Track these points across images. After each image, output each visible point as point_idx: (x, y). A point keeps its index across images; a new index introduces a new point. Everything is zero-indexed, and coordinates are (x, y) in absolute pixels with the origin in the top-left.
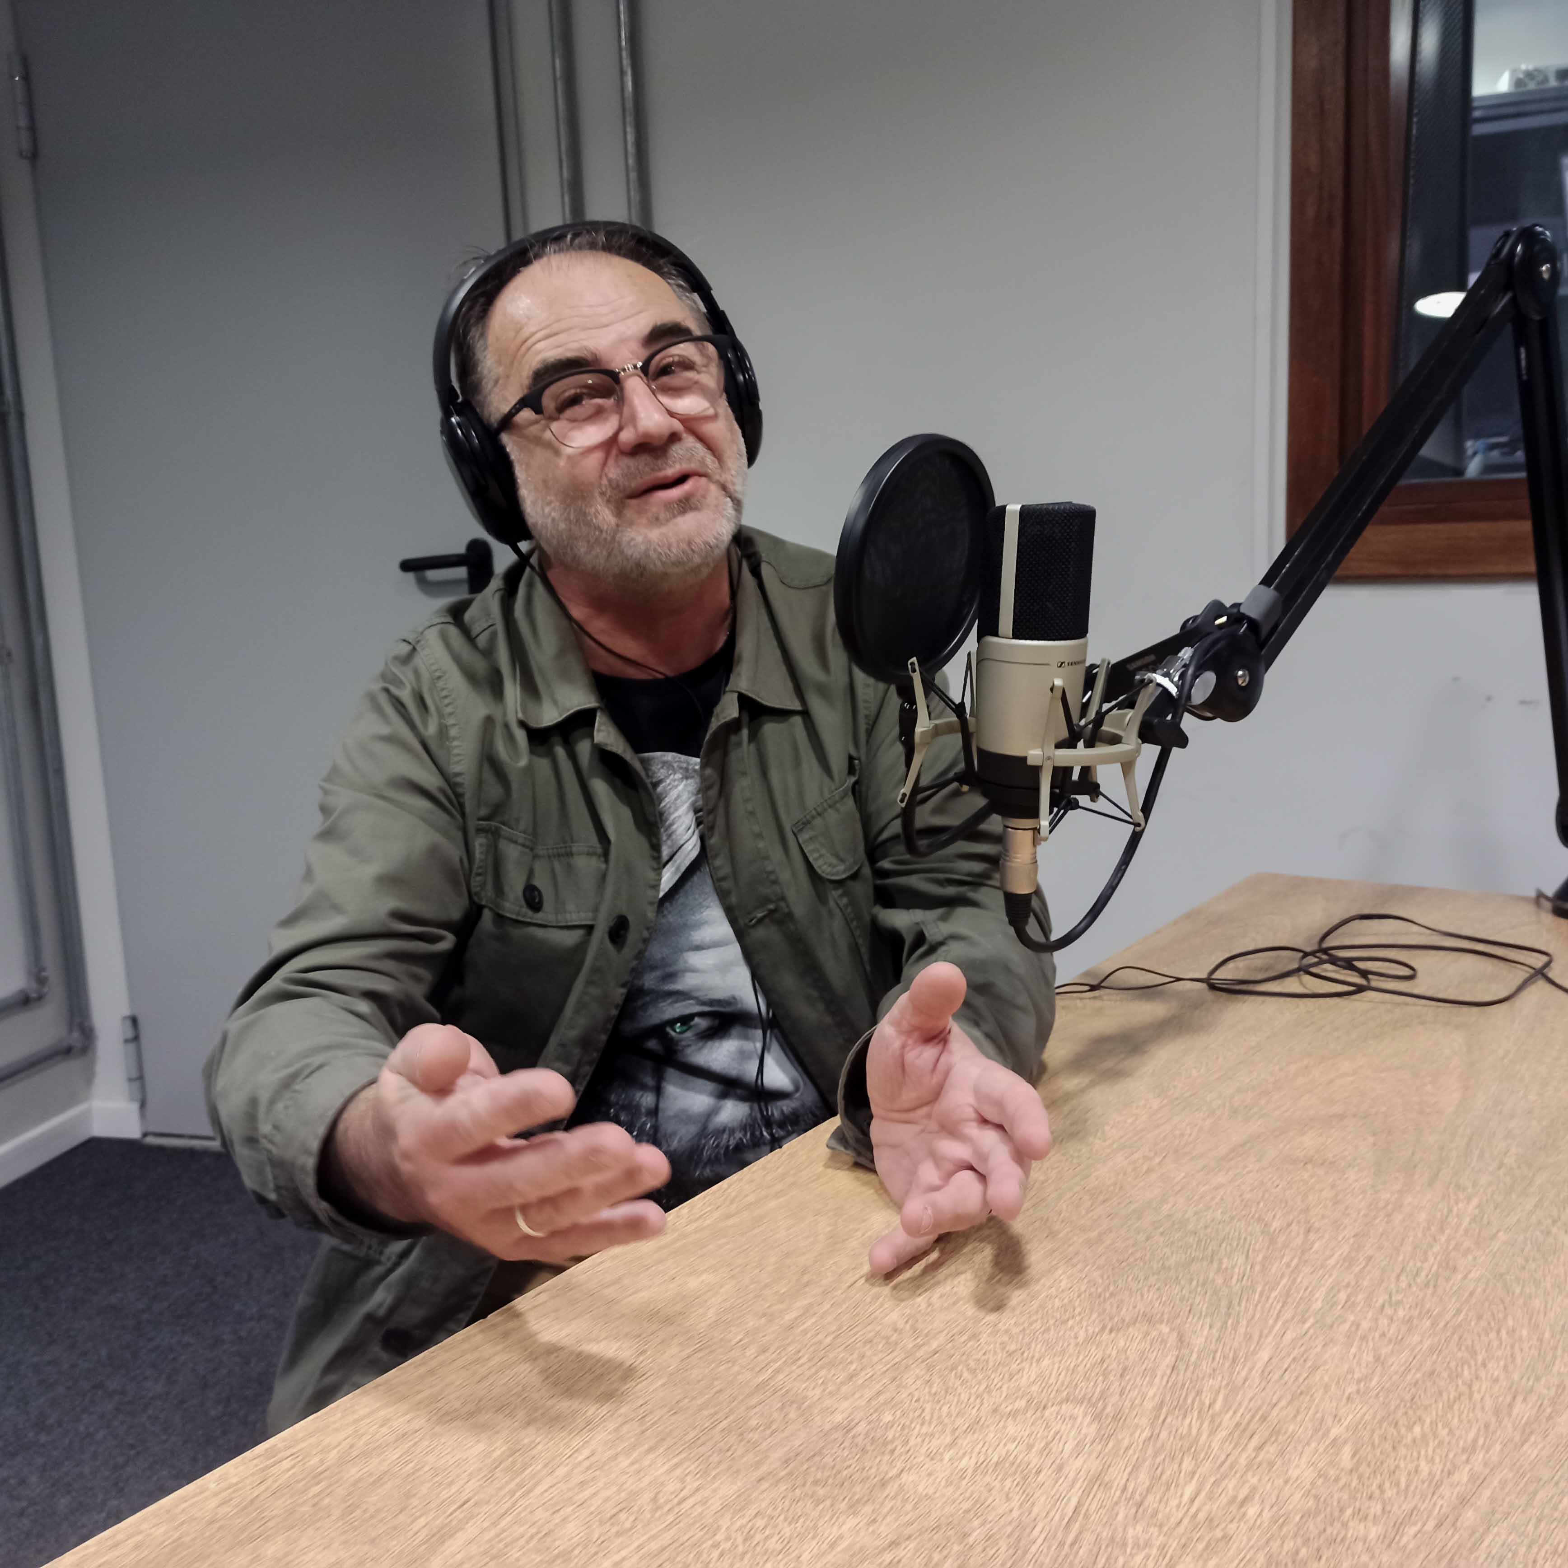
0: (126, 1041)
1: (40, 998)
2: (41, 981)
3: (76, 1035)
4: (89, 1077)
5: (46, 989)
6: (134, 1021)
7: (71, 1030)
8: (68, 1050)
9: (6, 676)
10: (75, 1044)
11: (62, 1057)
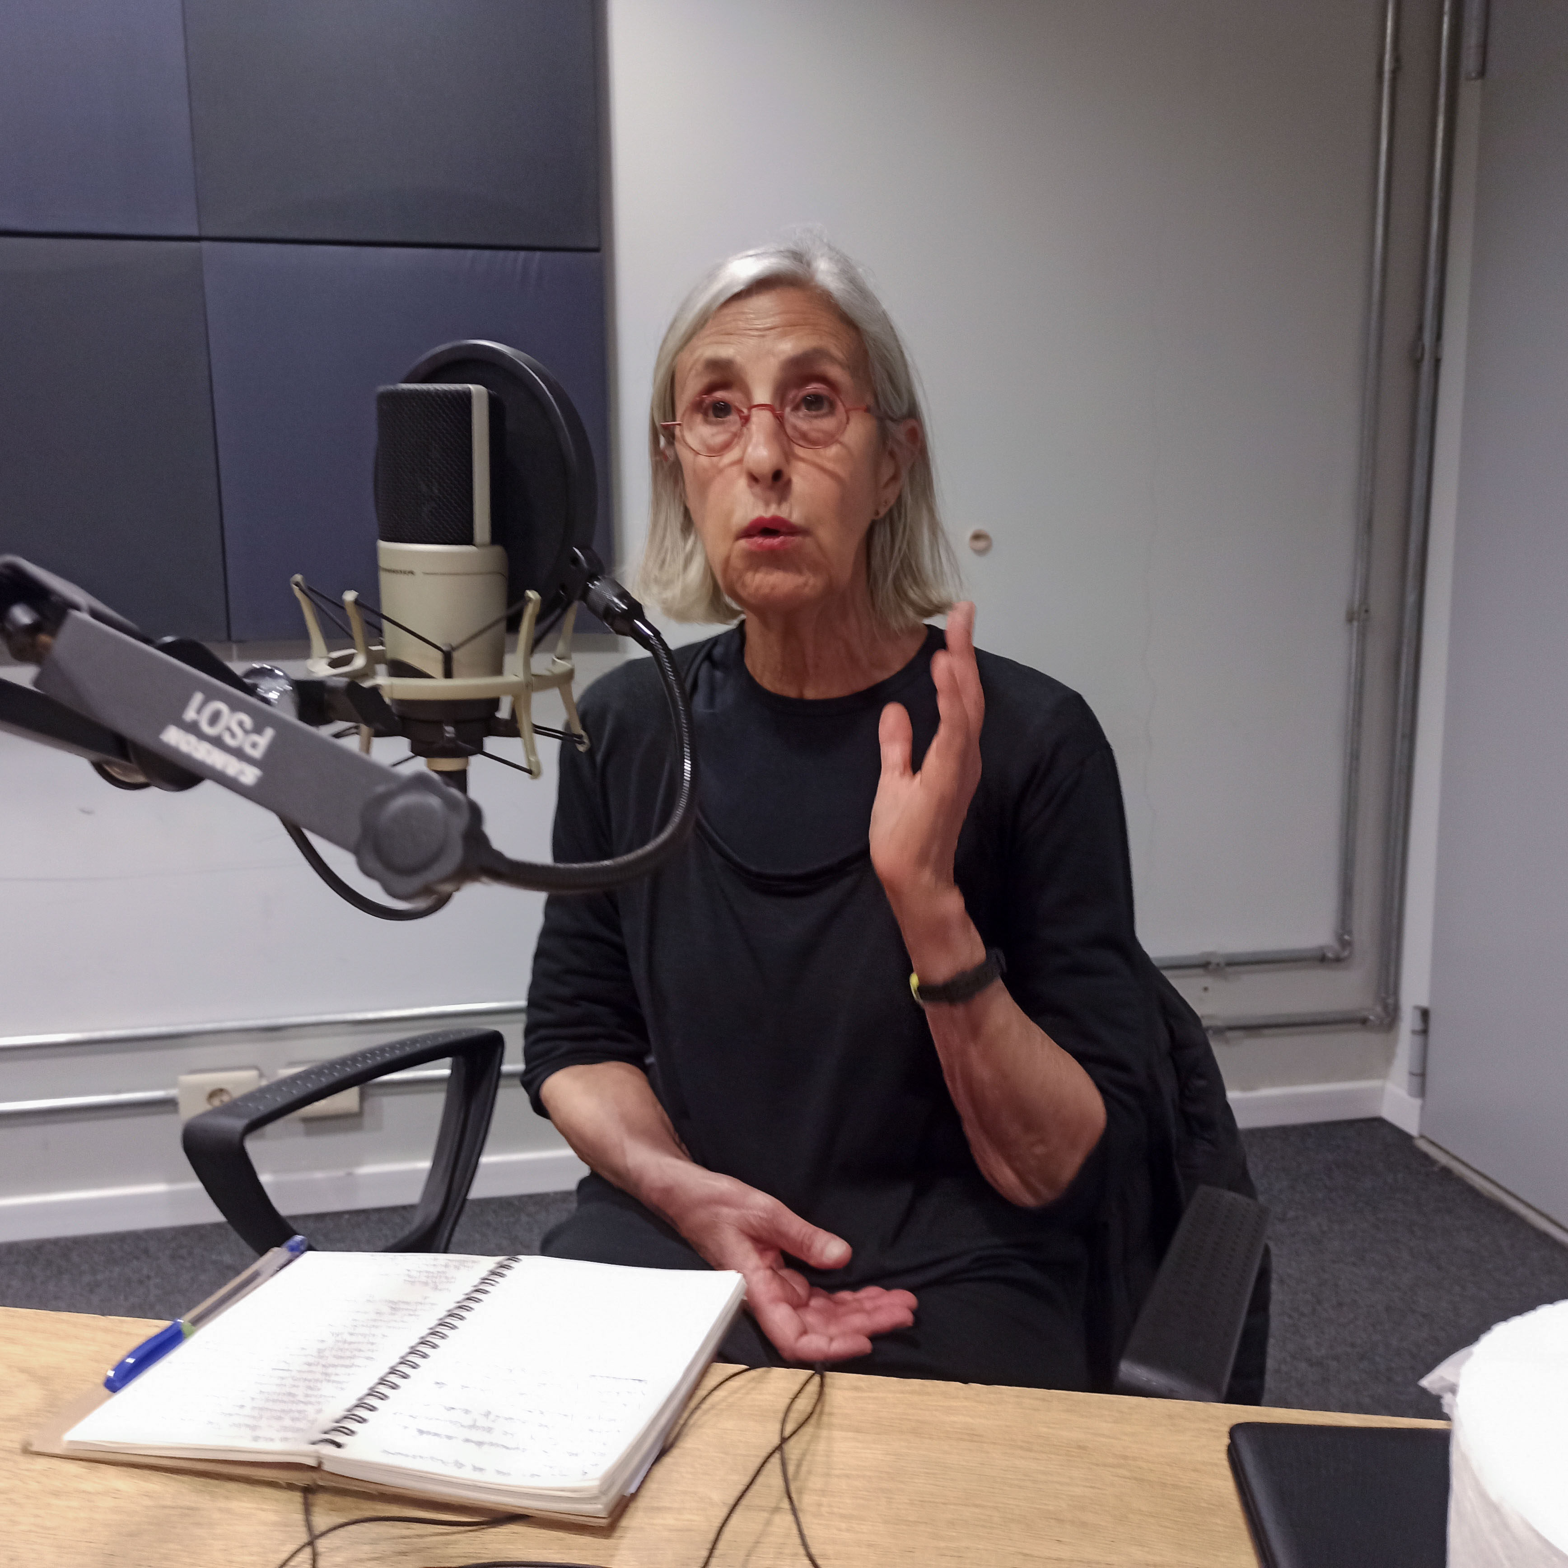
0: (1415, 1033)
1: (1338, 960)
2: (1345, 944)
3: (1381, 1008)
4: (1388, 1056)
5: (1346, 953)
6: (1425, 1014)
7: (1373, 1004)
8: (1364, 1021)
9: (1363, 635)
10: (1372, 1017)
11: (1358, 1026)
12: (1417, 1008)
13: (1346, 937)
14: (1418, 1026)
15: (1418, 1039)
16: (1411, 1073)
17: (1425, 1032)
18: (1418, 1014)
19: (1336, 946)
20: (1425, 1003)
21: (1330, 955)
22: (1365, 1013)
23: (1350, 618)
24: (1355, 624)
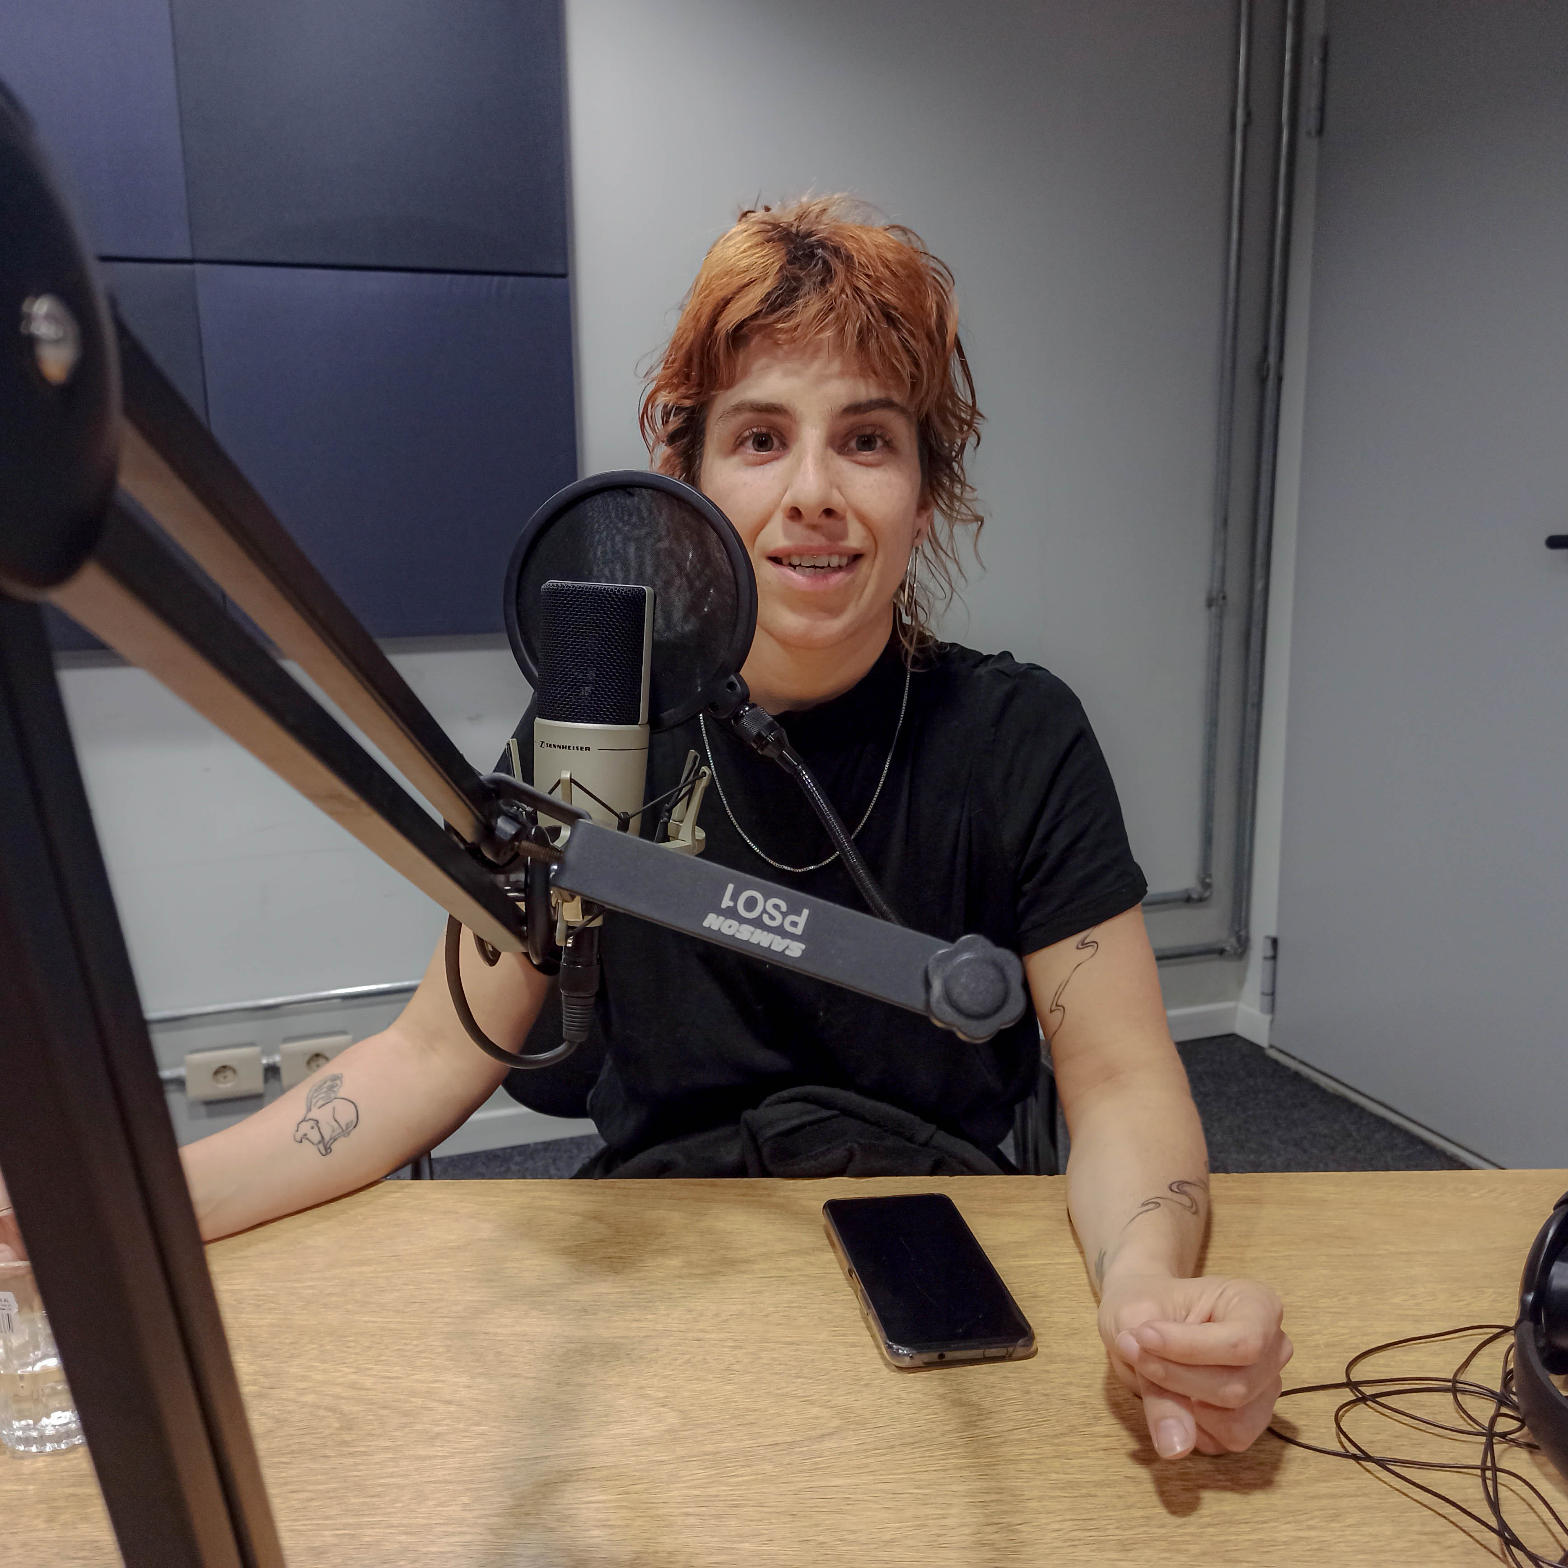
0: (1265, 958)
1: (1201, 900)
2: (1206, 886)
3: (1236, 940)
4: (1238, 980)
5: (1207, 894)
6: (1275, 942)
7: (1229, 937)
8: (1221, 952)
9: (1221, 617)
10: (1228, 948)
11: (1215, 956)
12: (1267, 937)
13: (1208, 880)
14: (1269, 953)
15: (1269, 963)
16: (1263, 994)
17: (1274, 957)
18: (1269, 942)
19: (1199, 888)
20: (1273, 933)
21: (1195, 896)
22: (1221, 945)
23: (1210, 603)
24: (1214, 609)
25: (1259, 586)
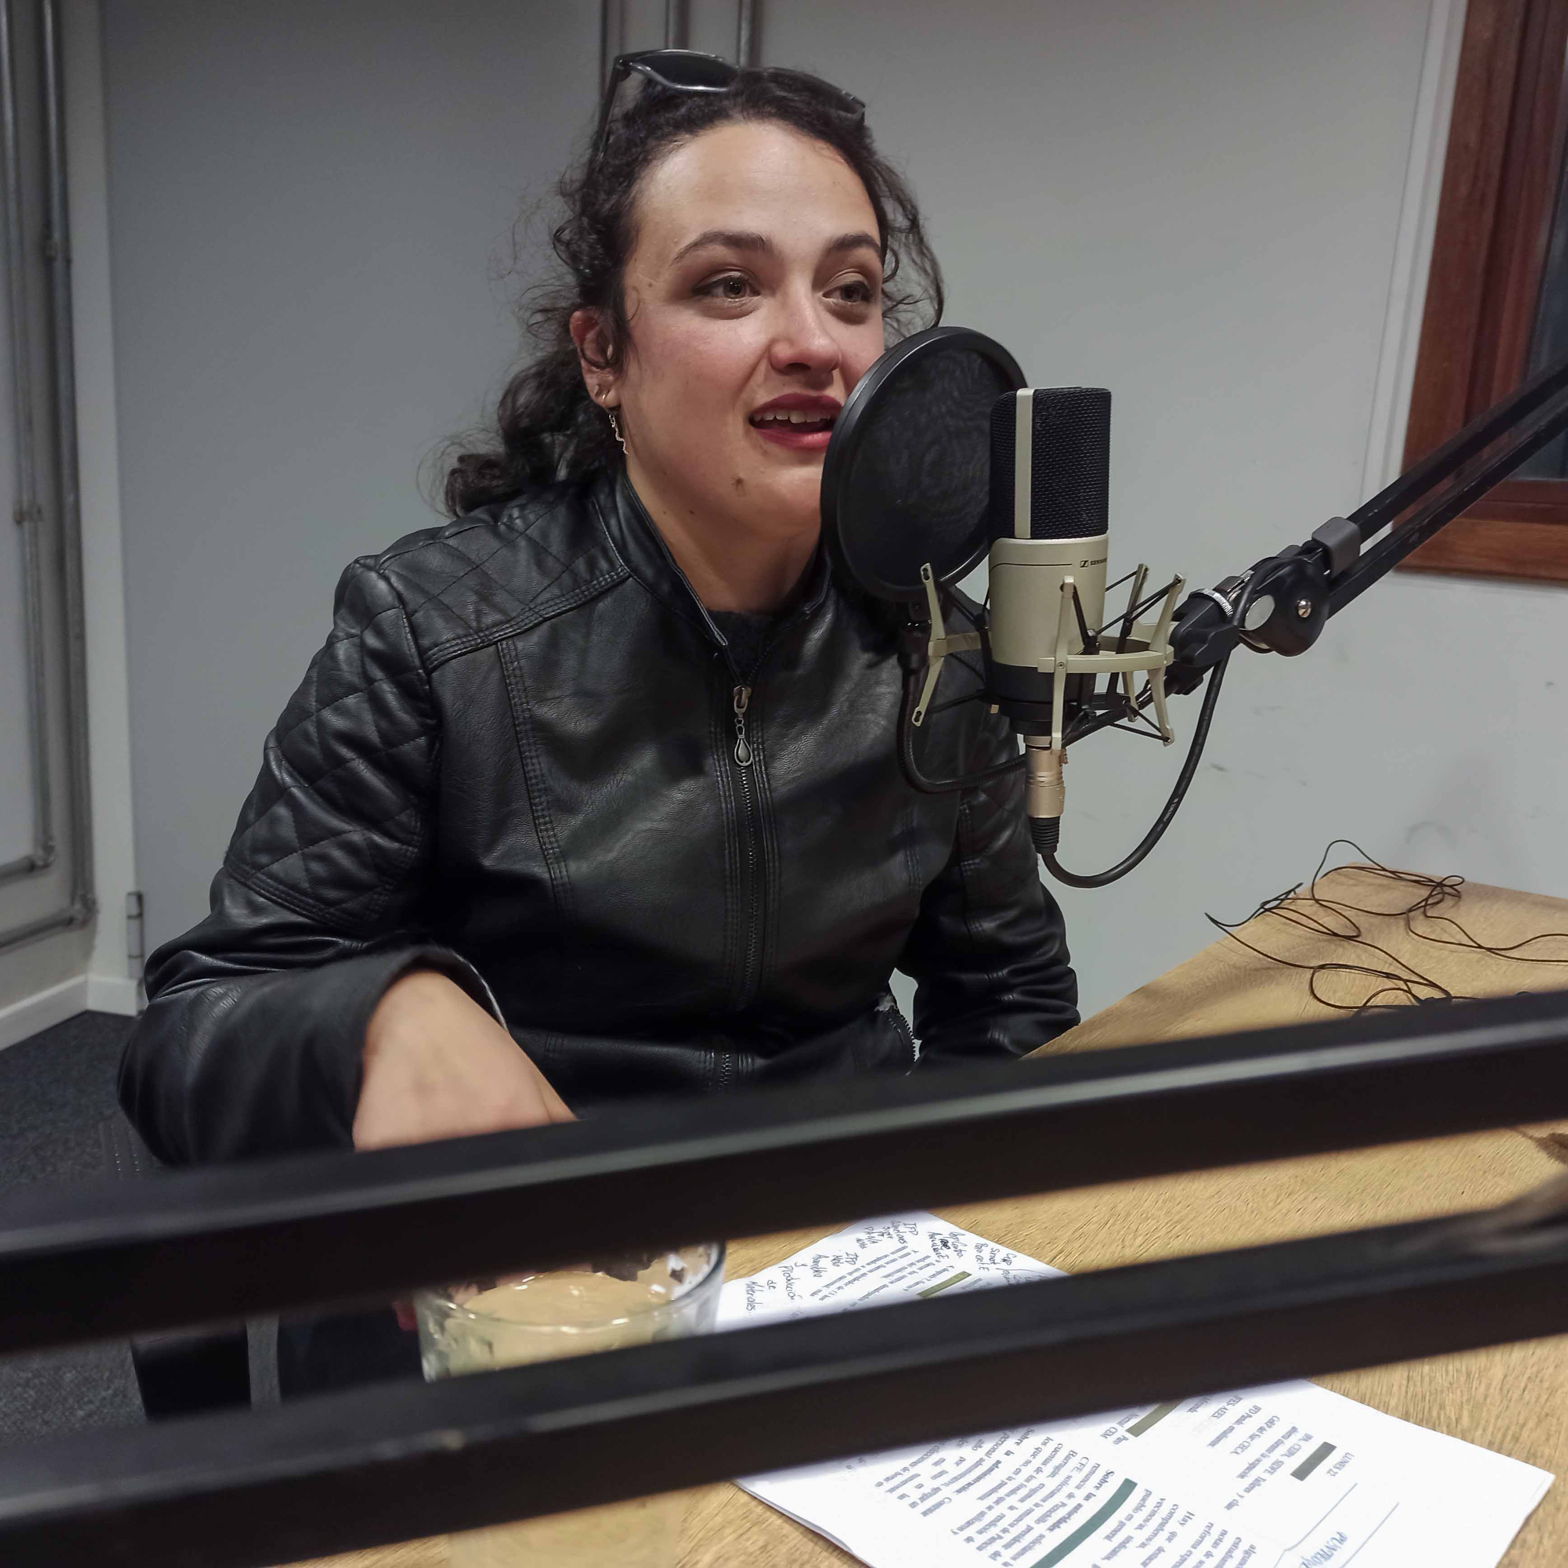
0: (130, 917)
1: (46, 866)
2: (48, 849)
3: (78, 906)
4: (87, 950)
5: (52, 858)
6: (140, 898)
7: (73, 903)
8: (68, 922)
9: (35, 534)
10: (73, 916)
11: (63, 928)
12: (130, 894)
13: (50, 843)
14: (135, 911)
15: (135, 923)
16: (130, 957)
17: (140, 915)
18: (134, 900)
19: (40, 853)
20: (131, 887)
21: (40, 863)
22: (68, 914)
23: (20, 518)
24: (26, 524)
25: (70, 499)
